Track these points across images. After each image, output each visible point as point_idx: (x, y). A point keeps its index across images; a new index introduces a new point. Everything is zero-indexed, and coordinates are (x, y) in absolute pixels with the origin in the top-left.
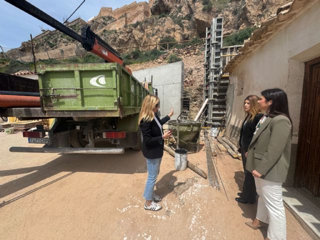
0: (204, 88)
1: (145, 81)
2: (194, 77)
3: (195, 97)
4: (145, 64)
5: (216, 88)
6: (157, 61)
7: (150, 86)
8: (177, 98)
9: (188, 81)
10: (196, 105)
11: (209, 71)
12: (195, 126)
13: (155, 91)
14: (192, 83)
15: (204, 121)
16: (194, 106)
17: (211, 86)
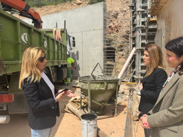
0: (131, 35)
1: (57, 26)
2: (119, 21)
3: (121, 46)
4: (61, 6)
5: (144, 34)
6: (75, 2)
7: (63, 34)
8: (99, 47)
9: (113, 26)
10: (123, 55)
11: (135, 14)
12: (111, 83)
13: (71, 40)
14: (117, 29)
15: (132, 75)
16: (120, 58)
17: (138, 32)
